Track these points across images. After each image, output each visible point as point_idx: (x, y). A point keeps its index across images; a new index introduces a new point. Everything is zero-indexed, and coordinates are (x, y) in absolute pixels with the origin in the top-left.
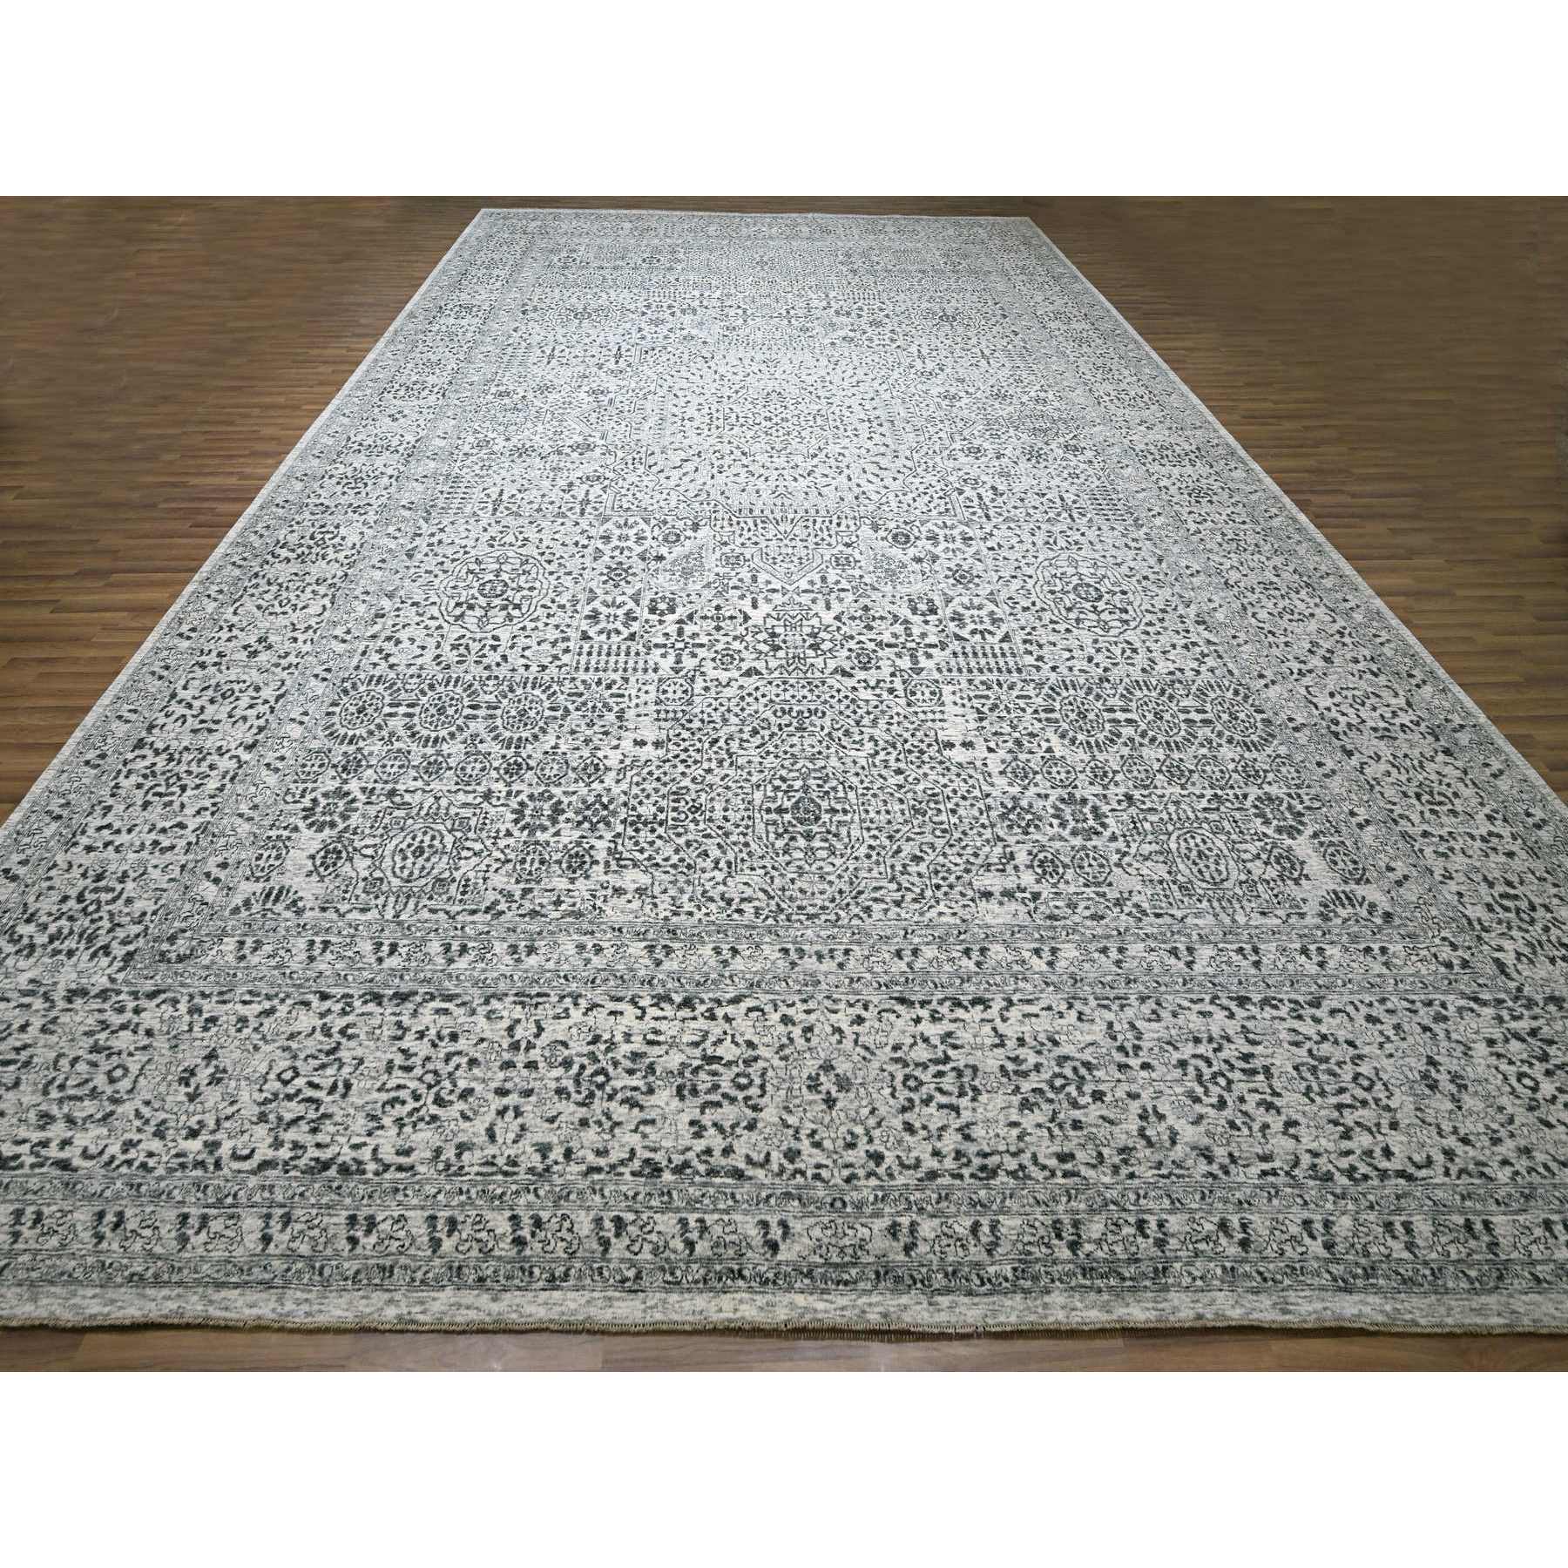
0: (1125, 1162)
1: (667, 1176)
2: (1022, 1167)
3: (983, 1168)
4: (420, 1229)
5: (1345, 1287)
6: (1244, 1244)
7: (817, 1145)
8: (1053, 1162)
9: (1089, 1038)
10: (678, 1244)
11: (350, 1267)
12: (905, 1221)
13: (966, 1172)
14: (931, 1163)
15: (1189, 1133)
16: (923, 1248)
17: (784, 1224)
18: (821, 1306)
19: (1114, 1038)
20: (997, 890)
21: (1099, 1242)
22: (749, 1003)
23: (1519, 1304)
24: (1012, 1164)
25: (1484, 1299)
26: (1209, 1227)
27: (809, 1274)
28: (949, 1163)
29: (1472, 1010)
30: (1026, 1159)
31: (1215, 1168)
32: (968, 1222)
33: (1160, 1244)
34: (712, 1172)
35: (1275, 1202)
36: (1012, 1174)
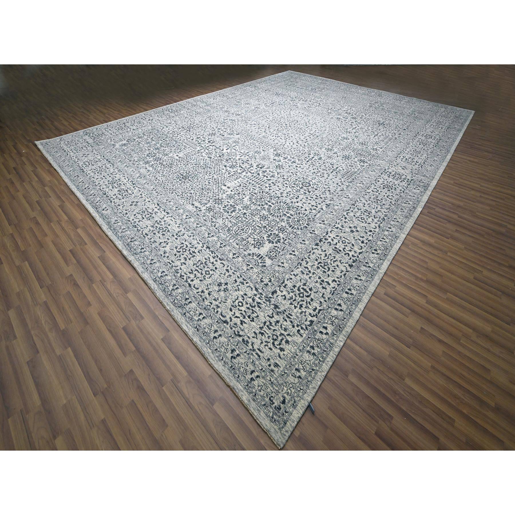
0: (153, 242)
1: (105, 196)
2: (140, 230)
3: (135, 226)
4: (81, 180)
5: (155, 281)
6: (151, 264)
7: (123, 207)
8: (144, 233)
9: (175, 229)
10: (96, 201)
11: (72, 178)
12: (119, 221)
13: (133, 224)
14: (131, 220)
15: (167, 249)
16: (116, 225)
17: (107, 209)
18: (98, 217)
19: (178, 232)
20: (195, 205)
21: (134, 244)
22: (140, 189)
23: (175, 311)
24: (139, 229)
25: (171, 305)
26: (150, 258)
27: (102, 215)
28: (133, 222)
29: (252, 289)
30: (142, 230)
31: (163, 255)
32: (124, 228)
33: (141, 252)
34: (109, 199)
35: (164, 266)
36: (138, 230)
